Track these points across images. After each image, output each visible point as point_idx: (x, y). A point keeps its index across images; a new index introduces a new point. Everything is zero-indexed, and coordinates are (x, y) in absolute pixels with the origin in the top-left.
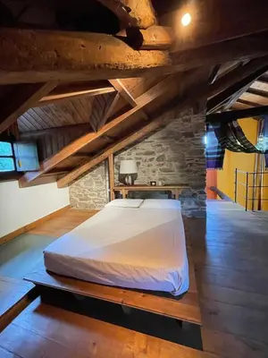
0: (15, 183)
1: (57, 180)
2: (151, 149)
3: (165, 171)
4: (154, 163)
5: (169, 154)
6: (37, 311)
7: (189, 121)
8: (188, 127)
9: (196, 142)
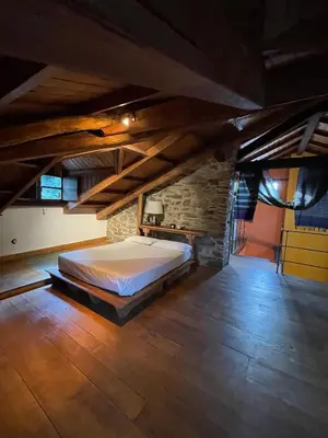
0: (60, 210)
1: (97, 212)
2: (179, 193)
3: (189, 215)
4: (181, 207)
5: (194, 199)
6: (47, 290)
7: (215, 167)
8: (214, 174)
9: (220, 190)
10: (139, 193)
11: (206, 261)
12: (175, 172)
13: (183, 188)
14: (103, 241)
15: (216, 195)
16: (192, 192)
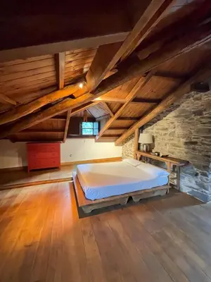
1: (115, 141)
2: (166, 126)
3: (174, 145)
4: (167, 137)
5: (179, 131)
7: (199, 99)
8: (199, 105)
9: (204, 121)
10: (136, 128)
11: (190, 190)
12: (158, 110)
13: (169, 121)
14: (119, 159)
15: (200, 126)
16: (176, 124)
